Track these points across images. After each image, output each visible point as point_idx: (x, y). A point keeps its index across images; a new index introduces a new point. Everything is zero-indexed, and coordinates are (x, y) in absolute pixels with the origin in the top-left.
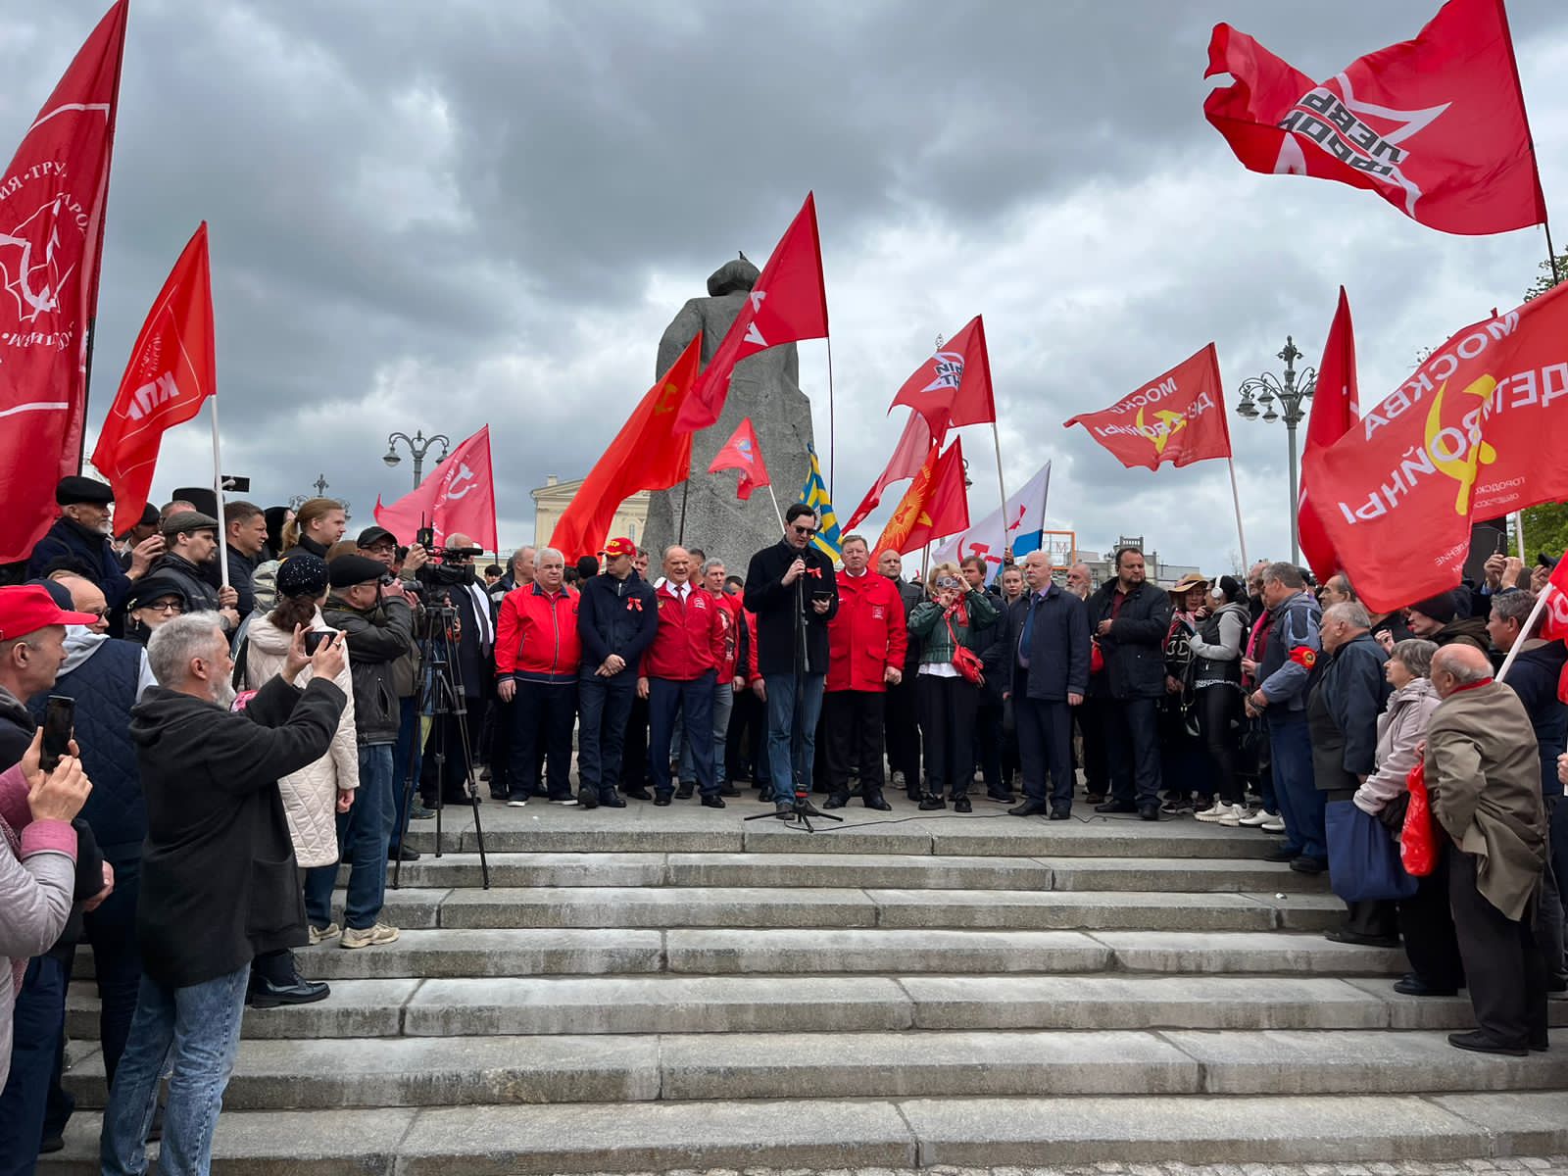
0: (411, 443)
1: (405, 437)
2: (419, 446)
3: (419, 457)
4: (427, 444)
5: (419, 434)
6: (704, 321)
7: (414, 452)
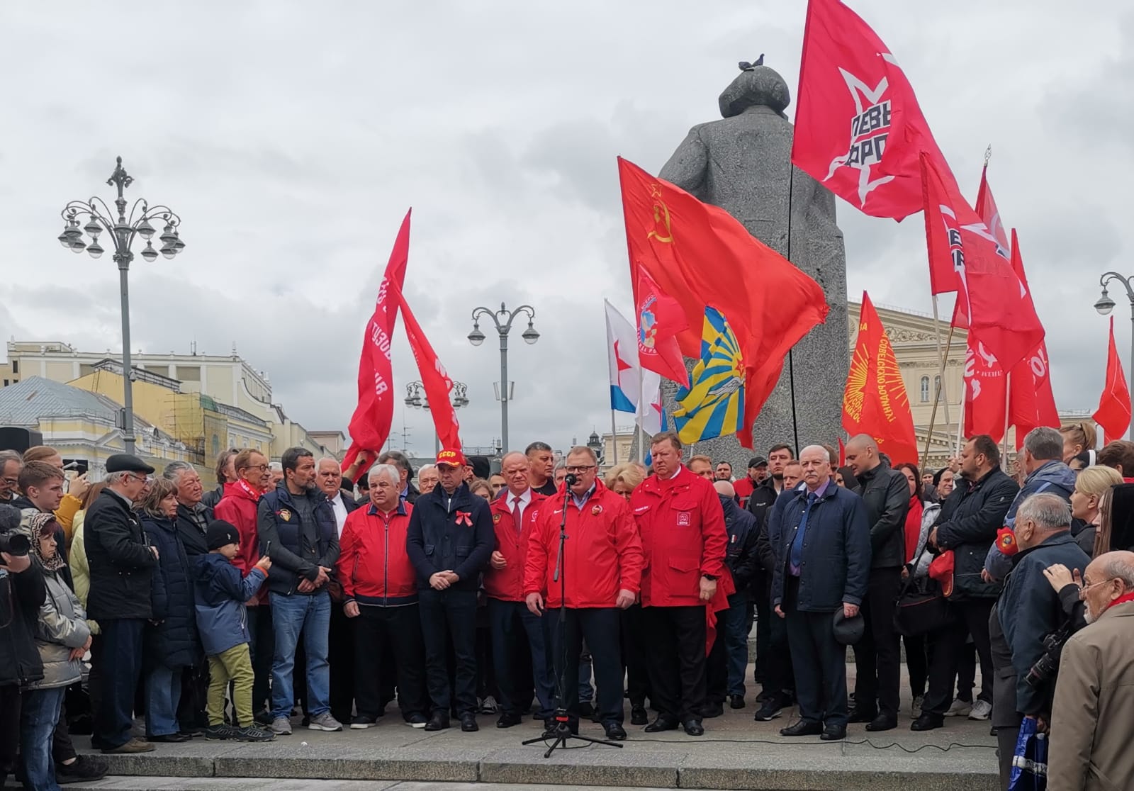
0: (495, 318)
1: (489, 312)
2: (503, 320)
3: (504, 332)
4: (512, 317)
5: (503, 306)
6: (708, 152)
7: (499, 328)
